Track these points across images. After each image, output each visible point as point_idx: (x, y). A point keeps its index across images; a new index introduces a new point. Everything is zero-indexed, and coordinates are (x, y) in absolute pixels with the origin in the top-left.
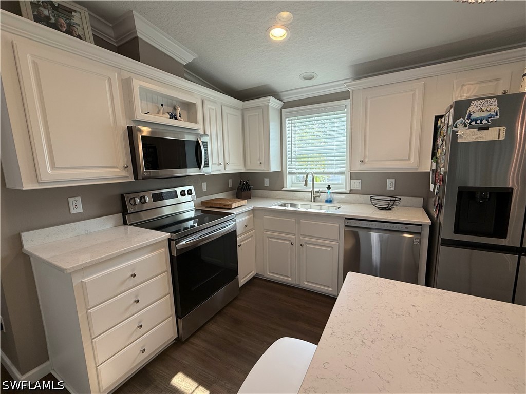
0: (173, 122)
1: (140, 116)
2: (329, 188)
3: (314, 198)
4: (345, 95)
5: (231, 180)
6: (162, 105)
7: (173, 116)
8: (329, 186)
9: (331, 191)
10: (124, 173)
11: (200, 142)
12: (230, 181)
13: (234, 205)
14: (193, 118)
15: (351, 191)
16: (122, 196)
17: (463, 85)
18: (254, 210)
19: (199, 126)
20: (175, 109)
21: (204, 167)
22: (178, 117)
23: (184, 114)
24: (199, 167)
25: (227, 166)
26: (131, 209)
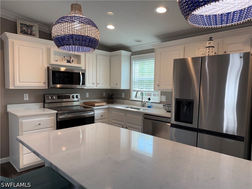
0: (69, 64)
1: (53, 62)
2: (149, 99)
3: (143, 105)
5: (105, 93)
6: (64, 57)
7: (68, 62)
8: (149, 98)
9: (151, 101)
10: (44, 85)
11: (81, 73)
12: (104, 93)
13: (96, 104)
14: (79, 62)
15: (161, 102)
16: (44, 95)
17: (199, 48)
18: (108, 108)
19: (82, 66)
20: (71, 58)
21: (82, 85)
22: (71, 62)
23: (75, 60)
24: (79, 84)
25: (98, 85)
26: (47, 101)
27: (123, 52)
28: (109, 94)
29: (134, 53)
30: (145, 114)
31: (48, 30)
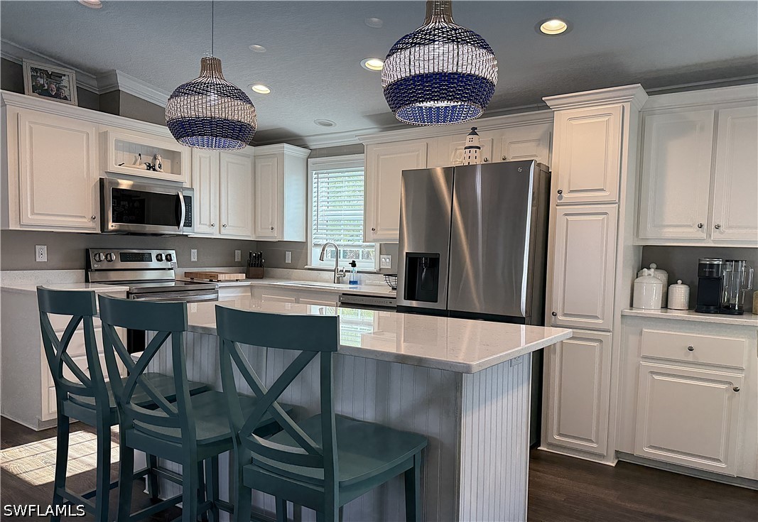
0: (151, 174)
1: (113, 167)
2: (353, 264)
3: (338, 278)
4: (358, 149)
5: (240, 251)
6: (140, 155)
7: (151, 167)
8: (354, 262)
9: (356, 269)
10: (91, 224)
11: (181, 197)
12: (238, 253)
13: (221, 277)
14: (176, 169)
15: (380, 269)
16: (87, 251)
17: (456, 149)
18: (251, 286)
19: (184, 178)
20: (155, 158)
21: (184, 226)
22: (157, 167)
23: (167, 164)
24: (178, 224)
25: (222, 228)
26: (95, 266)
27: (288, 148)
28: (251, 253)
29: (315, 153)
30: (343, 294)
31: (96, 86)
